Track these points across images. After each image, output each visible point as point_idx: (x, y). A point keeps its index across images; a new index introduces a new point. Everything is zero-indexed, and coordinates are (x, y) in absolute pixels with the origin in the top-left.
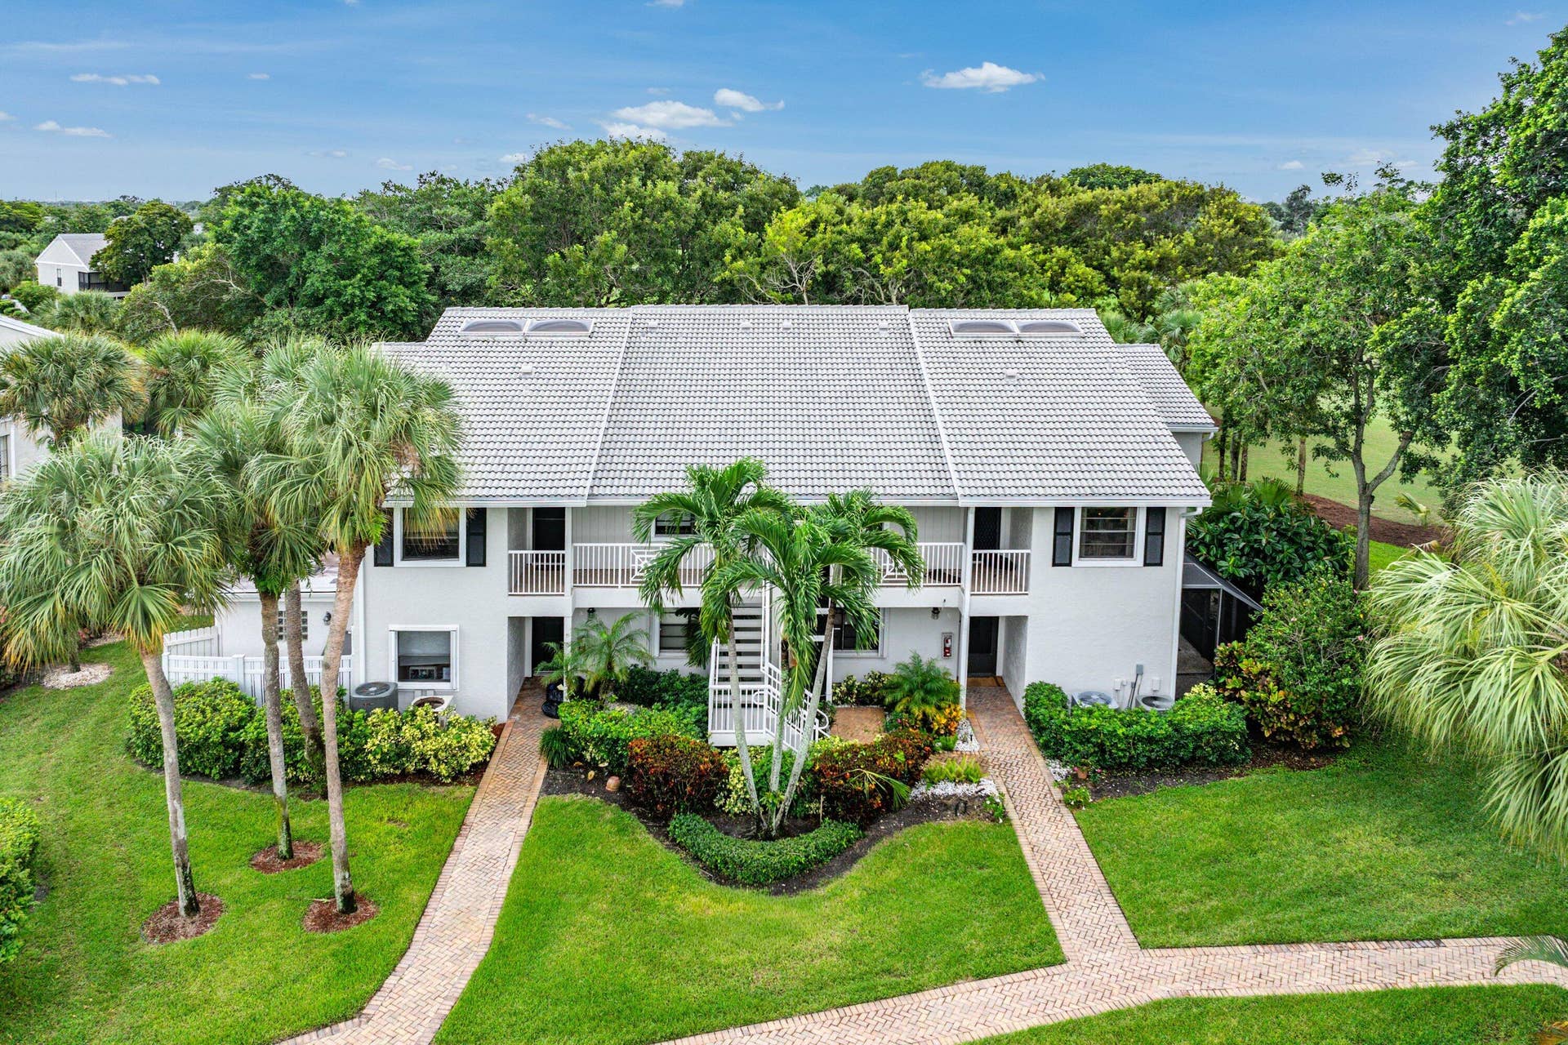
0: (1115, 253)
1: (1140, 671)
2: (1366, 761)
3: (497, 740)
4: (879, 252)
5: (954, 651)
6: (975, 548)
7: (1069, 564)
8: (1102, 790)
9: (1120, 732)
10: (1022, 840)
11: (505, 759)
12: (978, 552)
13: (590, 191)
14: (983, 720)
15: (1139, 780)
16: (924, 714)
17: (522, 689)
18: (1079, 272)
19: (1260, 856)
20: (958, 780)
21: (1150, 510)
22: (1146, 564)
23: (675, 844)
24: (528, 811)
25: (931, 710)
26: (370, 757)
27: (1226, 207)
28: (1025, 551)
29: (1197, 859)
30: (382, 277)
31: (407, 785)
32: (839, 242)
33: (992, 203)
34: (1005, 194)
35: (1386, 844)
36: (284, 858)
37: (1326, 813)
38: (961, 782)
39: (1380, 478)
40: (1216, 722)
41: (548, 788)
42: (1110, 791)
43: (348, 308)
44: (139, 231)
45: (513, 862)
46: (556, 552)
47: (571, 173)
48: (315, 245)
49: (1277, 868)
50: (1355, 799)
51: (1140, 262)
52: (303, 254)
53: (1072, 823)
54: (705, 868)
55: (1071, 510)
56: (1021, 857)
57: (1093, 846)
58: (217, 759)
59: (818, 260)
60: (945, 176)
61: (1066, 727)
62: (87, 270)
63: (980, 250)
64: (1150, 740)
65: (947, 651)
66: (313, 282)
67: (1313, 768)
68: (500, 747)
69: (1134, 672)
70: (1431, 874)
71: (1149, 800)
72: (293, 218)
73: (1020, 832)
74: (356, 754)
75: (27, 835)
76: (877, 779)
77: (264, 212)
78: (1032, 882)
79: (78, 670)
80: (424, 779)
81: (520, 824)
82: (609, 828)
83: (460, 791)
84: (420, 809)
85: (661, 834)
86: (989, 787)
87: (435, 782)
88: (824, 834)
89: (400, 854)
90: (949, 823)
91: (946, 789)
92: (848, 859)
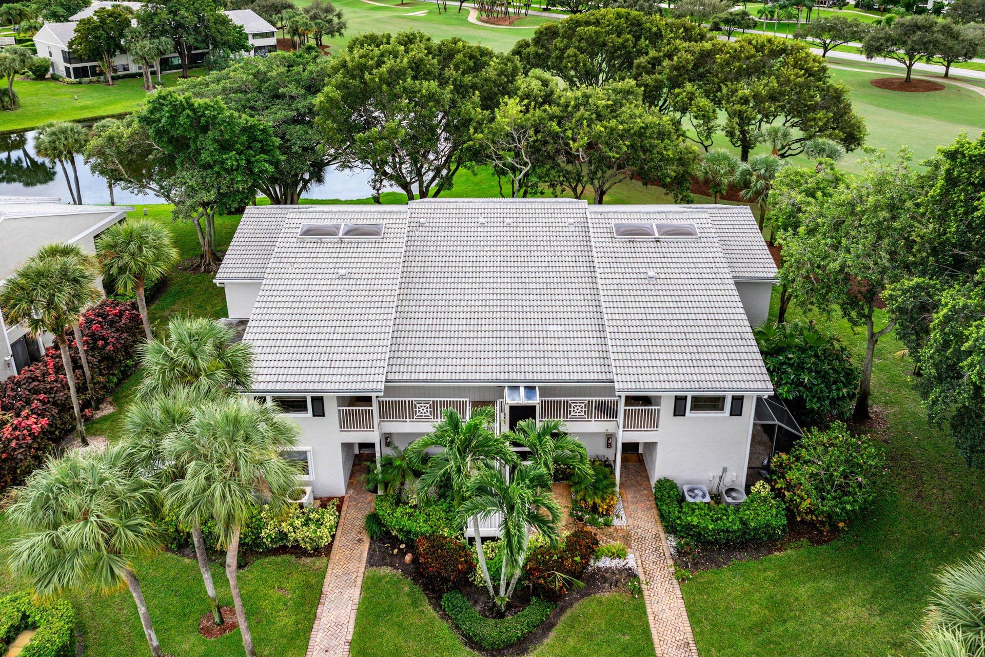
0: (725, 90)
1: (725, 470)
2: (857, 536)
3: (339, 516)
4: (571, 128)
5: (613, 445)
6: (626, 405)
7: (684, 415)
8: (698, 563)
9: (710, 527)
10: (649, 610)
11: (344, 533)
12: (627, 408)
13: (380, 88)
14: (629, 496)
15: (720, 555)
16: (594, 503)
17: (354, 465)
18: (701, 105)
19: (788, 625)
20: (613, 556)
21: (734, 398)
22: (731, 415)
23: (445, 616)
24: (360, 580)
25: (598, 501)
26: (265, 540)
27: (800, 60)
28: (657, 408)
29: (751, 629)
30: (249, 147)
31: (287, 557)
32: (543, 118)
33: (647, 42)
34: (656, 34)
35: (864, 613)
36: (219, 625)
37: (829, 585)
38: (614, 558)
39: (881, 332)
40: (768, 521)
41: (371, 562)
42: (702, 564)
43: (230, 171)
44: (96, 28)
45: (351, 628)
46: (367, 408)
47: (367, 76)
48: (205, 129)
49: (796, 637)
50: (847, 572)
51: (741, 98)
52: (197, 137)
53: (679, 594)
54: (463, 635)
55: (685, 398)
56: (648, 626)
57: (691, 615)
58: (175, 539)
59: (531, 132)
60: (616, 23)
61: (678, 522)
62: (66, 50)
63: (636, 128)
64: (727, 531)
65: (609, 445)
66: (205, 157)
67: (825, 541)
68: (342, 520)
69: (721, 470)
70: (888, 642)
71: (726, 573)
72: (188, 116)
73: (648, 604)
74: (256, 539)
75: (67, 626)
76: (564, 579)
77: (168, 112)
78: (653, 649)
79: (88, 445)
80: (297, 550)
81: (355, 593)
82: (407, 600)
83: (319, 563)
84: (296, 579)
85: (437, 605)
86: (631, 561)
87: (304, 553)
88: (533, 612)
89: (286, 620)
90: (607, 595)
91: (605, 563)
92: (547, 627)
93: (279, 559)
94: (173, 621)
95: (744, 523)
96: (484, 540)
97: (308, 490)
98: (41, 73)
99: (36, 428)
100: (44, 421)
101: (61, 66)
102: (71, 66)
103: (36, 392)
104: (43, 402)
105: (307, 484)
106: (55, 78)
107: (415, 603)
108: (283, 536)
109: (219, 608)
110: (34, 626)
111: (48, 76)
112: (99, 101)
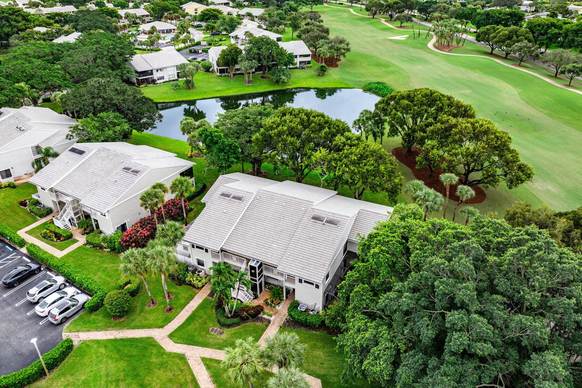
1: (315, 304)
7: (302, 283)
10: (266, 331)
11: (207, 286)
14: (288, 302)
15: (298, 326)
16: (273, 300)
22: (316, 287)
23: (216, 313)
24: (204, 298)
26: (186, 281)
31: (191, 287)
36: (168, 297)
38: (268, 316)
41: (208, 295)
42: (291, 326)
44: (227, 54)
45: (195, 308)
46: (218, 254)
53: (277, 331)
55: (302, 280)
56: (263, 334)
62: (217, 61)
73: (267, 329)
74: (184, 280)
76: (246, 315)
80: (193, 286)
81: (201, 301)
82: (210, 306)
83: (197, 291)
84: (190, 292)
85: (216, 311)
86: (272, 319)
87: (195, 287)
88: (235, 320)
89: (182, 301)
90: (258, 324)
91: (265, 316)
92: (238, 324)
93: (189, 287)
94: (159, 293)
95: (306, 319)
96: (238, 299)
97: (203, 271)
98: (208, 69)
99: (146, 234)
100: (148, 233)
101: (215, 67)
102: (219, 68)
103: (149, 224)
104: (150, 227)
105: (203, 269)
106: (213, 72)
107: (212, 308)
108: (191, 281)
109: (168, 293)
110: (131, 283)
111: (211, 70)
112: (225, 88)
